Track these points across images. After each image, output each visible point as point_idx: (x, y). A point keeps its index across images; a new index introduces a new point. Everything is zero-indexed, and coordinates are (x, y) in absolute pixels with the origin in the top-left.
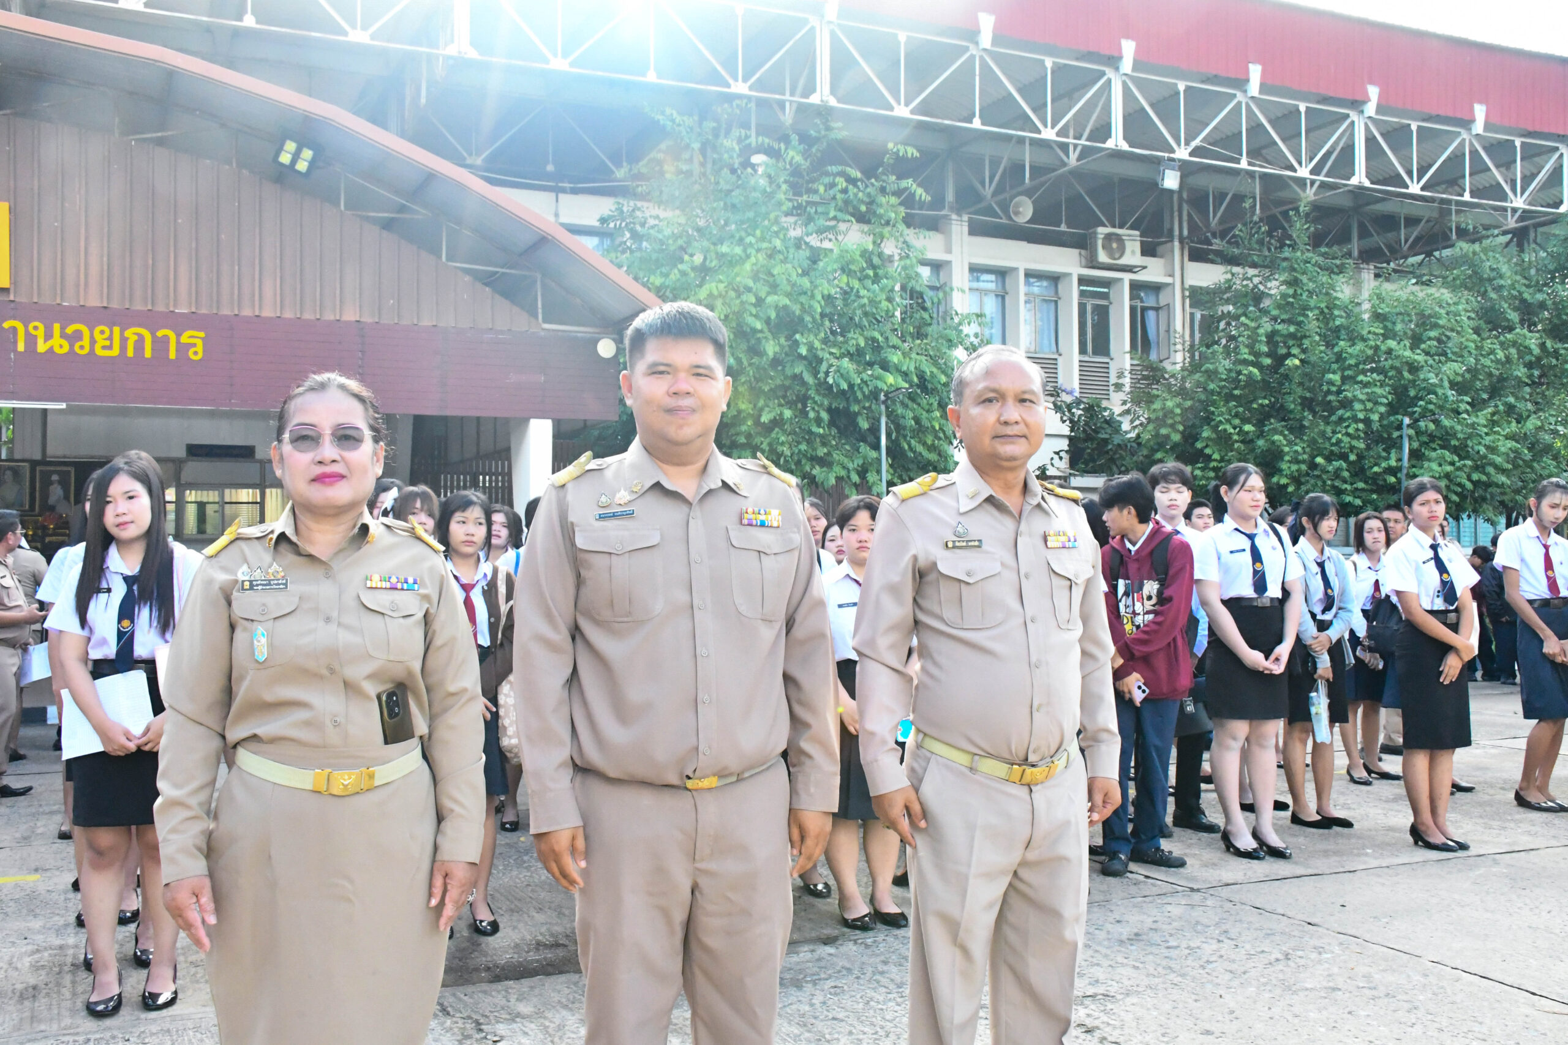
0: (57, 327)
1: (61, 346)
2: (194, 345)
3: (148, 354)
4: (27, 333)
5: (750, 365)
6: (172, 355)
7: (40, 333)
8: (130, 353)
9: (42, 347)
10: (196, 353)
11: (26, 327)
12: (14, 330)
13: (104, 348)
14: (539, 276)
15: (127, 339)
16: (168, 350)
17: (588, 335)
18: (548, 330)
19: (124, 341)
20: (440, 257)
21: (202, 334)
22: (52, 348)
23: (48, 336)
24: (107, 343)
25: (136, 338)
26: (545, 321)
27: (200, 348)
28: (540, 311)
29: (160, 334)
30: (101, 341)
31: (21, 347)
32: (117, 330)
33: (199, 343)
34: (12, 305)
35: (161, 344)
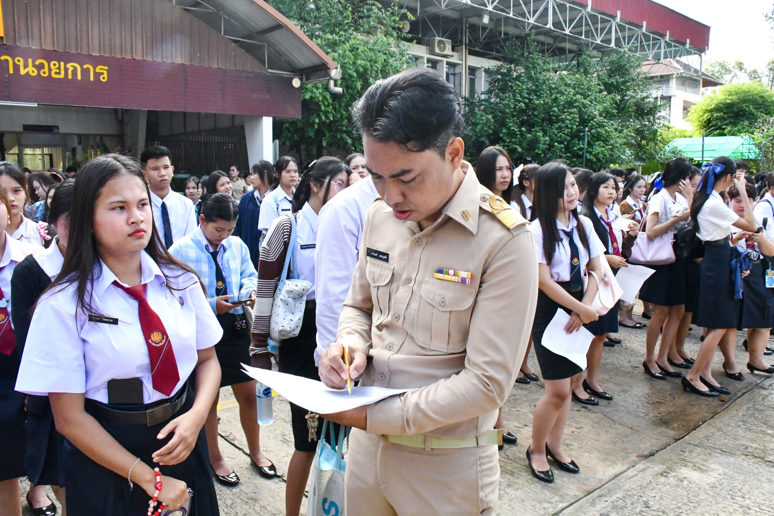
0: (30, 61)
1: (33, 72)
2: (103, 74)
3: (79, 78)
4: (14, 64)
5: (347, 92)
6: (92, 79)
7: (21, 64)
8: (70, 77)
9: (23, 72)
10: (104, 78)
11: (14, 60)
12: (7, 61)
13: (56, 73)
14: (266, 46)
15: (68, 69)
16: (89, 76)
17: (288, 76)
18: (269, 72)
19: (66, 70)
20: (221, 33)
21: (106, 68)
22: (28, 72)
23: (26, 66)
24: (58, 71)
25: (72, 68)
26: (270, 68)
27: (105, 76)
28: (266, 62)
29: (85, 67)
30: (54, 70)
31: (11, 71)
32: (62, 64)
33: (105, 72)
34: (4, 47)
35: (85, 72)
